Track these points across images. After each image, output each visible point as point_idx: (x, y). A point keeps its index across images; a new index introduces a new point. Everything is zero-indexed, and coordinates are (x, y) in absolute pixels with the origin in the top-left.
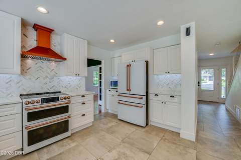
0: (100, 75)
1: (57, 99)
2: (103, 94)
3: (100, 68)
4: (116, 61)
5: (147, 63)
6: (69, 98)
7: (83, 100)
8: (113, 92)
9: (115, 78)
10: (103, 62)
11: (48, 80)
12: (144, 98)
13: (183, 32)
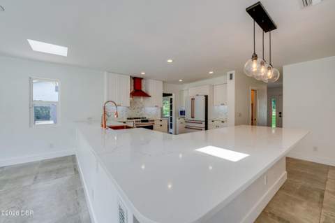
0: (171, 106)
1: (147, 121)
2: (173, 123)
3: (171, 99)
4: (185, 94)
5: (206, 97)
6: (153, 121)
7: (160, 123)
8: (182, 120)
9: (183, 109)
10: (173, 95)
11: (139, 110)
12: (204, 123)
13: (228, 77)
